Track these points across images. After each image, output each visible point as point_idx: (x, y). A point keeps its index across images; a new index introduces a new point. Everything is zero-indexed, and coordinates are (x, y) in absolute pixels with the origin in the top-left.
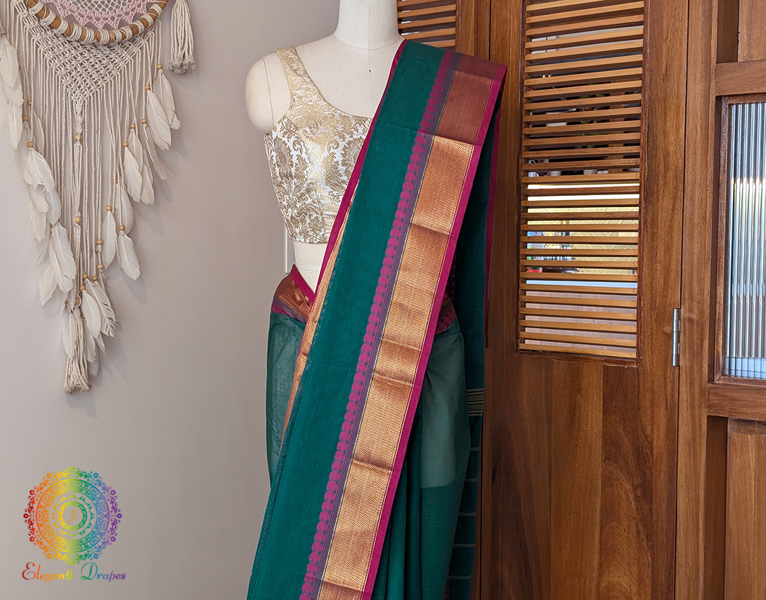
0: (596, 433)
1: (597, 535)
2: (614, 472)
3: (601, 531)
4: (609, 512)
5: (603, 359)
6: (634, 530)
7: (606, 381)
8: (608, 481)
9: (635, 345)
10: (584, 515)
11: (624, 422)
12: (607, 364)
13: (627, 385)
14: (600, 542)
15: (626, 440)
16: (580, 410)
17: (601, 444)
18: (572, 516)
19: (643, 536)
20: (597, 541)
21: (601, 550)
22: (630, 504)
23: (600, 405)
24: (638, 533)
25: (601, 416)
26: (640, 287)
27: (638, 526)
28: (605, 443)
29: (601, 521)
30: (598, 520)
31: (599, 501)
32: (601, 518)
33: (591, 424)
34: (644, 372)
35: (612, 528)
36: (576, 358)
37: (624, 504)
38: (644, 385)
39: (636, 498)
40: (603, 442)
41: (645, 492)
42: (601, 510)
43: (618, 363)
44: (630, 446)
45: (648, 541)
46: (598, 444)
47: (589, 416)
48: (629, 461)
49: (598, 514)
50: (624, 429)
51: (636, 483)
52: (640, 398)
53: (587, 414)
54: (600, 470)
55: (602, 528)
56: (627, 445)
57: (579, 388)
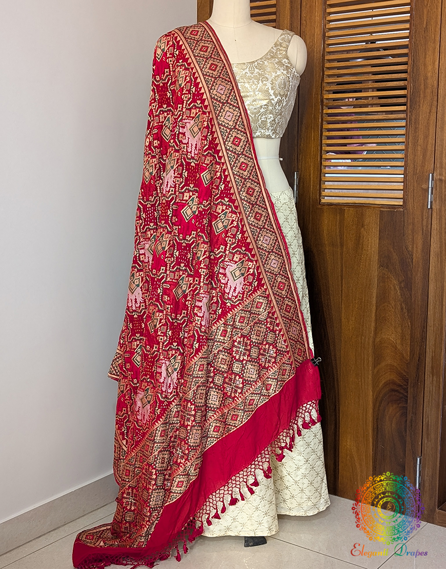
0: (374, 251)
1: (374, 312)
2: (386, 273)
3: (376, 309)
4: (383, 297)
5: (380, 206)
6: (399, 307)
7: (381, 219)
8: (382, 279)
9: (402, 197)
10: (365, 300)
11: (394, 243)
12: (382, 209)
13: (396, 221)
14: (376, 315)
15: (394, 254)
16: (363, 238)
17: (377, 258)
18: (357, 301)
19: (405, 310)
20: (373, 315)
21: (376, 320)
22: (397, 291)
23: (377, 234)
24: (402, 309)
25: (378, 240)
26: (405, 162)
27: (401, 305)
28: (380, 256)
29: (376, 303)
30: (374, 302)
31: (375, 291)
32: (376, 301)
33: (371, 246)
34: (408, 213)
35: (384, 306)
36: (361, 206)
37: (392, 293)
38: (408, 221)
39: (401, 288)
40: (379, 256)
41: (407, 285)
42: (377, 297)
43: (389, 208)
44: (397, 258)
45: (408, 313)
46: (375, 258)
47: (370, 241)
48: (396, 267)
49: (374, 299)
50: (393, 248)
51: (401, 280)
52: (405, 229)
53: (368, 240)
54: (377, 273)
55: (377, 306)
56: (395, 257)
57: (362, 224)
